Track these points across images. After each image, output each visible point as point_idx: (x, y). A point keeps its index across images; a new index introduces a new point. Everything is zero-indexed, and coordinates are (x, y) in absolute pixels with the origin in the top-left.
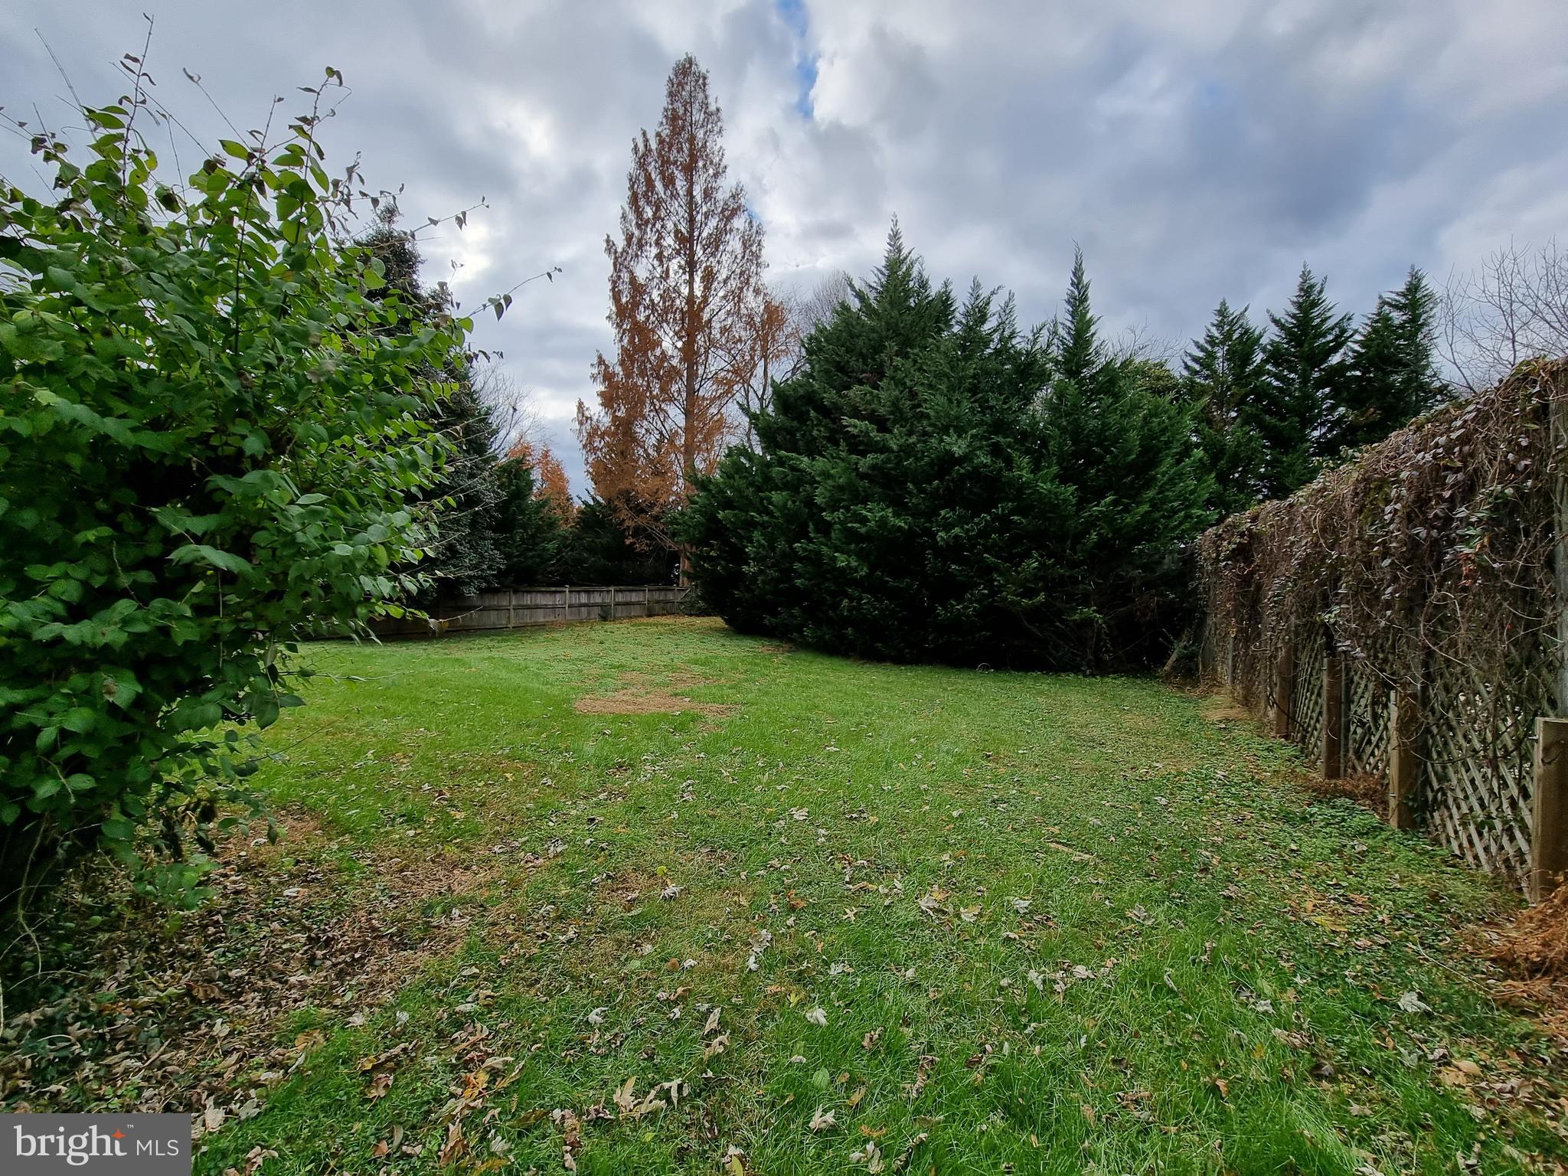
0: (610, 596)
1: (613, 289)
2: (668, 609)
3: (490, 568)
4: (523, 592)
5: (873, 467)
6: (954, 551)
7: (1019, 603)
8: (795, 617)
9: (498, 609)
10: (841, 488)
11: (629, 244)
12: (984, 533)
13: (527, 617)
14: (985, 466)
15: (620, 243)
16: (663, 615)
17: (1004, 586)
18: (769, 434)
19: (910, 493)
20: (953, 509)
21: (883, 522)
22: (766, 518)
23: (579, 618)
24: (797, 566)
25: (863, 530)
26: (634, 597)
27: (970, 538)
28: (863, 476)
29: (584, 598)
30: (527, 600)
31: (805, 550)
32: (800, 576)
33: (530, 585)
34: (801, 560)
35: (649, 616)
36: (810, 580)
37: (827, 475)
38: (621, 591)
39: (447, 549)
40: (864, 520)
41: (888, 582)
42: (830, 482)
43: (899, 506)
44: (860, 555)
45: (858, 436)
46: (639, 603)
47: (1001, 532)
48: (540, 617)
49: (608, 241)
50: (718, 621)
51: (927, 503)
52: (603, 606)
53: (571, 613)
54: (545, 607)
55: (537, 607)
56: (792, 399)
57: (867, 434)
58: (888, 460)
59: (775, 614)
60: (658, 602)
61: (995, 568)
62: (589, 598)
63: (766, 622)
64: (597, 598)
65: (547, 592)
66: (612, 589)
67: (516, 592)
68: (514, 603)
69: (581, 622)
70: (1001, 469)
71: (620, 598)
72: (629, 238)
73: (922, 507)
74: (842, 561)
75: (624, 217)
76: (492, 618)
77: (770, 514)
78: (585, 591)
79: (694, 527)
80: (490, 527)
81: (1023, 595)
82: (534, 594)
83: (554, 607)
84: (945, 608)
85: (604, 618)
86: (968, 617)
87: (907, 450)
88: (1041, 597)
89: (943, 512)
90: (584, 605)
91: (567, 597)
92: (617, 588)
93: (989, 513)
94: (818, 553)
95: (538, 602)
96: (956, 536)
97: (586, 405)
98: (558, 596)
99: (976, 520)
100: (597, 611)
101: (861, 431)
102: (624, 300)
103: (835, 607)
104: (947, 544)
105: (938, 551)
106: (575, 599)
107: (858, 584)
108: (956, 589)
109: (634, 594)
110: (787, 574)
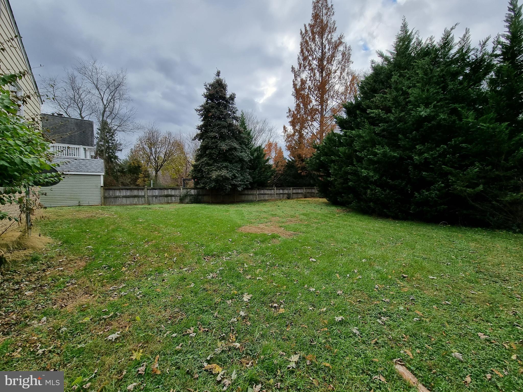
0: (291, 191)
1: (294, 84)
2: (312, 195)
3: (247, 181)
4: (261, 189)
5: (383, 130)
6: (425, 165)
7: (465, 191)
8: (350, 198)
9: (253, 195)
10: (366, 142)
11: (300, 68)
12: (443, 155)
13: (262, 197)
14: (444, 119)
15: (297, 67)
16: (310, 197)
17: (454, 182)
18: (342, 123)
19: (400, 139)
20: (424, 144)
21: (384, 154)
22: (337, 158)
23: (280, 197)
24: (349, 177)
25: (375, 159)
26: (300, 191)
27: (434, 159)
28: (378, 134)
29: (281, 191)
30: (262, 192)
31: (351, 169)
32: (351, 181)
33: (262, 187)
34: (350, 174)
35: (305, 198)
36: (354, 182)
37: (360, 136)
38: (294, 189)
39: (233, 175)
40: (375, 154)
41: (389, 182)
42: (362, 140)
43: (395, 146)
44: (375, 170)
45: (375, 117)
46: (301, 193)
47: (454, 154)
48: (266, 197)
49: (292, 68)
50: (325, 200)
51: (410, 144)
52: (288, 194)
53: (277, 196)
54: (268, 194)
55: (265, 194)
56: (351, 109)
57: (379, 114)
58: (390, 126)
59: (342, 197)
60: (308, 193)
61: (451, 173)
62: (283, 191)
63: (338, 200)
64: (286, 191)
65: (269, 189)
66: (291, 188)
67: (258, 189)
68: (258, 193)
69: (280, 199)
70: (454, 121)
71: (294, 191)
72: (300, 65)
73: (407, 146)
74: (364, 173)
75: (299, 58)
76: (251, 198)
77: (339, 156)
78: (282, 189)
79: (314, 165)
80: (247, 168)
81: (467, 187)
82: (264, 190)
83: (271, 194)
84: (419, 193)
85: (289, 198)
86: (432, 198)
87: (400, 120)
88: (481, 187)
89: (417, 147)
90: (282, 194)
91: (275, 191)
92: (293, 188)
93: (447, 145)
94: (356, 171)
95: (266, 192)
96: (426, 158)
97: (286, 127)
98: (272, 191)
99: (438, 149)
100: (286, 196)
101: (376, 114)
102: (298, 87)
103: (365, 193)
104: (421, 162)
105: (416, 167)
106: (278, 192)
107: (375, 183)
108: (427, 184)
109: (299, 190)
110: (346, 180)
